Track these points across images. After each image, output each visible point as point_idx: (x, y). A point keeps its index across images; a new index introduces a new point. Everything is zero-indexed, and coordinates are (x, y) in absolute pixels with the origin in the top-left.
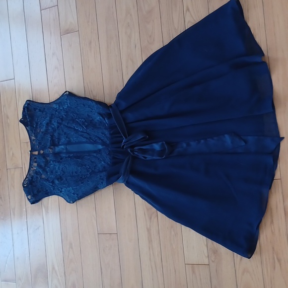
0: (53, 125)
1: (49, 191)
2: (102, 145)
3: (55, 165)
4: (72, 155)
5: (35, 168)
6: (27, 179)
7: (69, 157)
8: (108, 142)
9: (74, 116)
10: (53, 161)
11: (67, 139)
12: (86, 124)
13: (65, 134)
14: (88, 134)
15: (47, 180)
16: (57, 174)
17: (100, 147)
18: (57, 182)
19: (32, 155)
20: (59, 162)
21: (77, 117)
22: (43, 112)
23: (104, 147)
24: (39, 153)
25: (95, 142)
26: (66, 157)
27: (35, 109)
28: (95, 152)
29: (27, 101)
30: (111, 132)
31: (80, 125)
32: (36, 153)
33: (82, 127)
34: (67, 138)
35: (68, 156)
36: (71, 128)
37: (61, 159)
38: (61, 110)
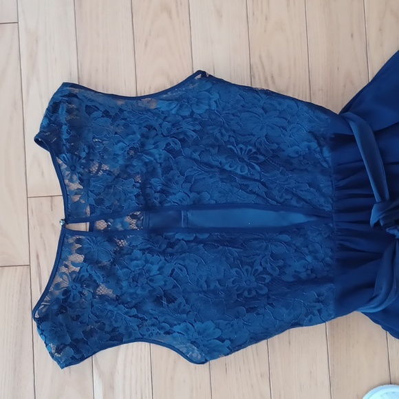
0: (151, 154)
1: (122, 330)
2: (308, 214)
3: (147, 261)
4: (205, 236)
5: (77, 269)
6: (47, 298)
7: (196, 240)
8: (328, 208)
9: (222, 135)
10: (143, 250)
11: (192, 195)
12: (262, 158)
13: (187, 180)
14: (263, 184)
15: (118, 300)
16: (155, 285)
17: (299, 218)
18: (149, 307)
19: (65, 234)
20: (163, 253)
21: (233, 140)
22: (114, 118)
23: (313, 219)
24: (92, 228)
25: (284, 206)
26: (187, 242)
27: (90, 110)
28: (283, 230)
29: (65, 85)
30: (342, 183)
31: (241, 160)
32: (83, 227)
33: (249, 165)
34: (191, 191)
35: (192, 238)
36: (212, 166)
37: (171, 245)
38: (184, 118)
